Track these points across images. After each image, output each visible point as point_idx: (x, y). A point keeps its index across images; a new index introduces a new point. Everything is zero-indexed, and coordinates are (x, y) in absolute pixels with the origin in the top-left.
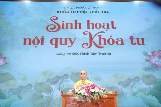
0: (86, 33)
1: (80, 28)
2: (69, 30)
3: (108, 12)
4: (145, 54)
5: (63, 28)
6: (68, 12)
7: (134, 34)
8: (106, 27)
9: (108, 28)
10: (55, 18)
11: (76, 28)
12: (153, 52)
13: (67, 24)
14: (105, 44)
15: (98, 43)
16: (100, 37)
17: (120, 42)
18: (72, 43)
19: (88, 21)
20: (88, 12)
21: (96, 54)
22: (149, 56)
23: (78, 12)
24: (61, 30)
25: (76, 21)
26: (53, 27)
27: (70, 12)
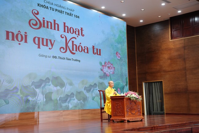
0: (63, 36)
1: (58, 30)
2: (49, 30)
3: (79, 17)
4: (101, 63)
5: (44, 26)
6: (47, 8)
7: (95, 44)
8: (77, 33)
9: (79, 34)
10: (36, 12)
11: (55, 29)
12: (105, 63)
13: (48, 22)
14: (76, 50)
15: (71, 49)
16: (73, 42)
17: (86, 51)
18: (52, 45)
19: (65, 23)
20: (64, 13)
21: (70, 59)
22: (103, 66)
23: (56, 10)
24: (42, 28)
25: (55, 21)
26: (35, 23)
27: (49, 8)
